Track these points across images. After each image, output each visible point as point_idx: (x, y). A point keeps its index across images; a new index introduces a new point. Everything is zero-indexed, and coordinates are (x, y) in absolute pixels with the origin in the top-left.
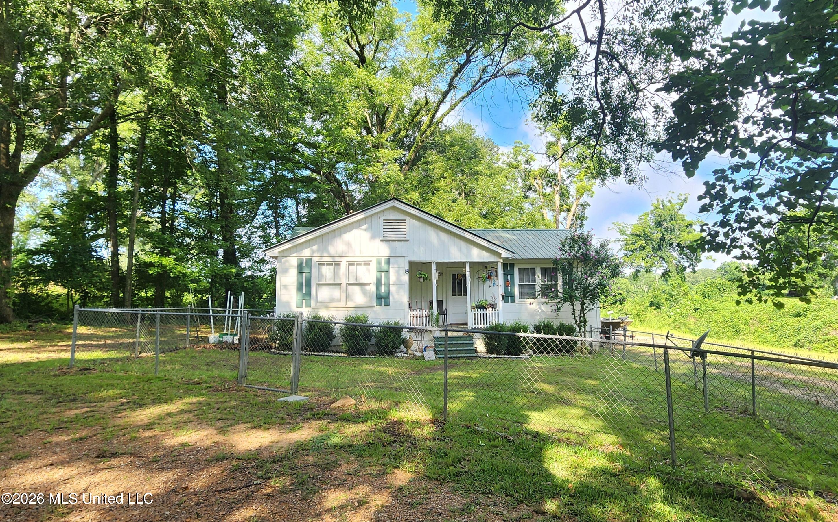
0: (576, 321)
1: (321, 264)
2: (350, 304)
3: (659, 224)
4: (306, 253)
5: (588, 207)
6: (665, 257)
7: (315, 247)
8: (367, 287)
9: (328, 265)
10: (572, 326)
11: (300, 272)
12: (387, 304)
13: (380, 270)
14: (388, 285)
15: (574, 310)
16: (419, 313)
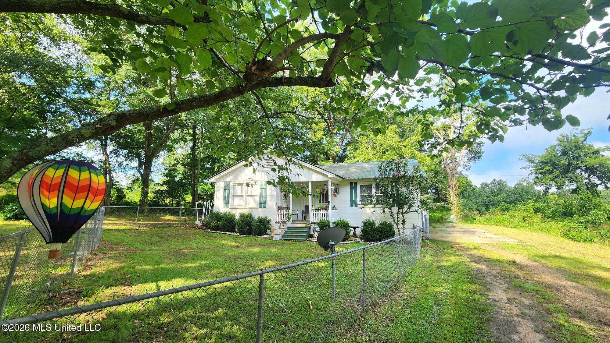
0: (394, 221)
1: (235, 185)
2: (247, 207)
3: (565, 153)
4: (228, 179)
5: (483, 144)
6: (574, 178)
7: (231, 177)
8: (255, 197)
9: (238, 185)
10: (390, 224)
11: (225, 190)
12: (265, 207)
13: (262, 188)
14: (266, 197)
15: (392, 213)
16: (281, 212)
